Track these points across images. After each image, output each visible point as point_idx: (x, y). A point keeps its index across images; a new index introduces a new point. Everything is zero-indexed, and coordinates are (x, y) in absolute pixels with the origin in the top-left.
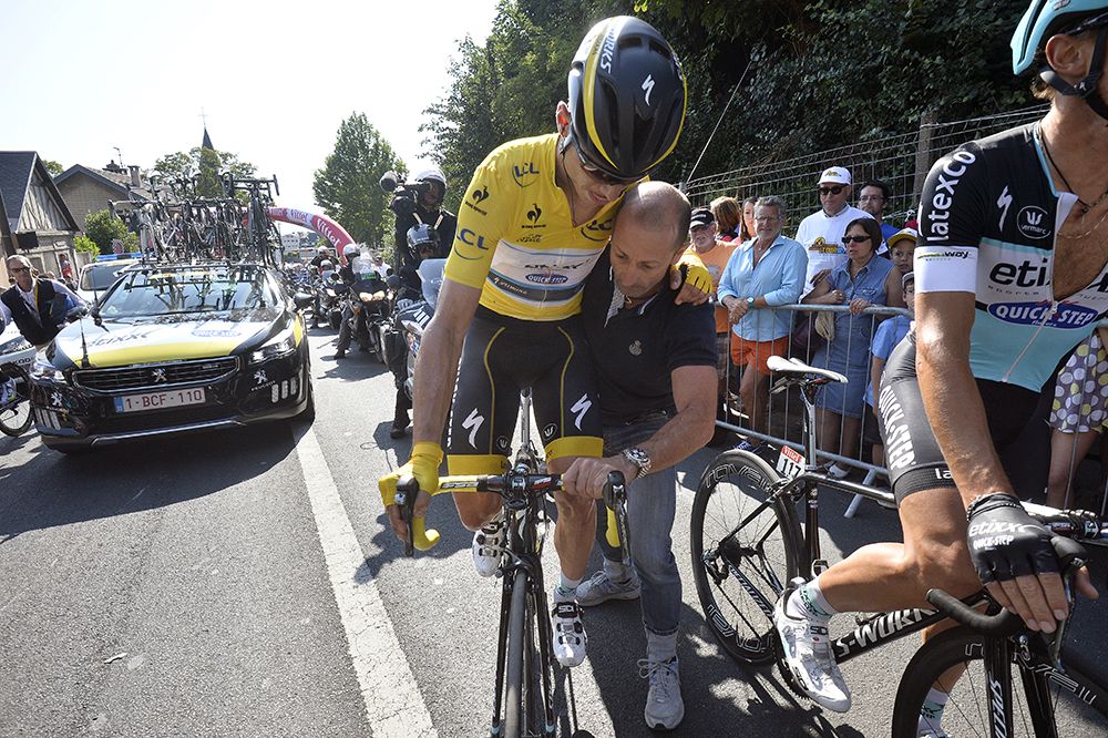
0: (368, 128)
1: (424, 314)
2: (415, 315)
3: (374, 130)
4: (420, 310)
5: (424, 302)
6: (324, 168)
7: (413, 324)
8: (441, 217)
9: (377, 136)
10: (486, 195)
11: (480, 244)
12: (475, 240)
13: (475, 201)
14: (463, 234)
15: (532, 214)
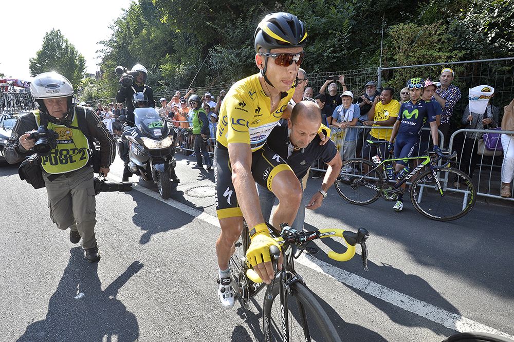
0: (62, 37)
1: (135, 132)
2: (131, 133)
3: (65, 39)
4: (134, 131)
5: (135, 127)
6: (36, 57)
7: (130, 137)
8: (145, 89)
9: (67, 42)
10: (245, 104)
11: (247, 125)
12: (245, 123)
13: (241, 107)
14: (238, 121)
15: (257, 110)
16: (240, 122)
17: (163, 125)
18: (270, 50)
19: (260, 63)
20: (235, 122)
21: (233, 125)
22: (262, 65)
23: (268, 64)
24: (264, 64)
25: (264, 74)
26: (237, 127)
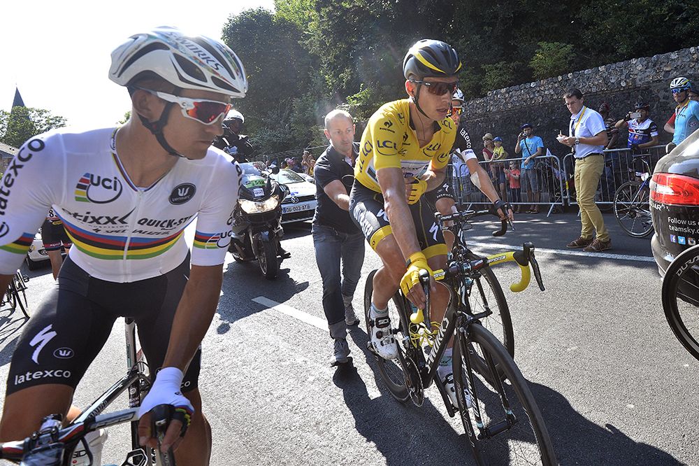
10: (392, 124)
11: (395, 147)
12: (393, 145)
13: (386, 127)
14: (384, 143)
15: (404, 137)
16: (387, 144)
17: (266, 182)
18: (423, 78)
19: (411, 90)
20: (381, 145)
21: (379, 149)
22: (413, 92)
23: (420, 91)
24: (415, 91)
25: (416, 101)
26: (384, 150)
